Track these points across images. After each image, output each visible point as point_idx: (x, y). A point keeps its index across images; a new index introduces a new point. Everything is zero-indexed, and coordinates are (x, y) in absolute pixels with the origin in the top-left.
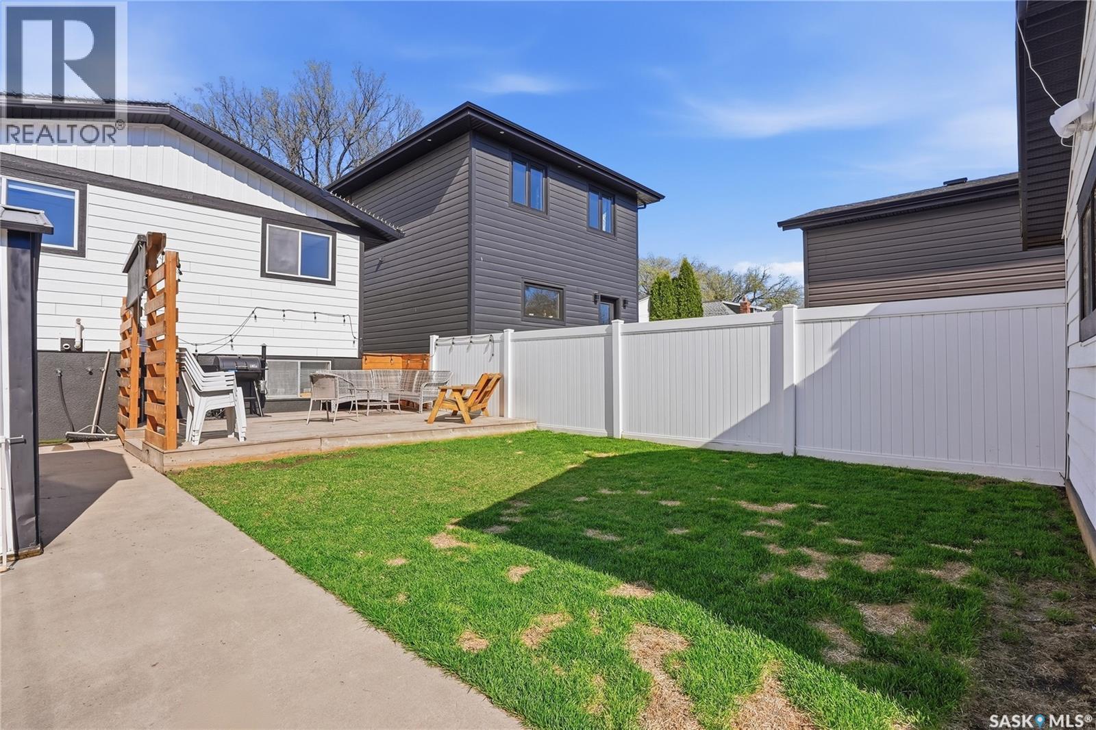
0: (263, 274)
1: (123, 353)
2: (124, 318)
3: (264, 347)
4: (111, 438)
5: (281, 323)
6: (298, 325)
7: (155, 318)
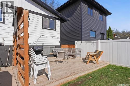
0: (42, 28)
1: (13, 46)
2: (13, 37)
3: (43, 44)
4: (11, 66)
5: (46, 39)
6: (49, 39)
7: (20, 37)
